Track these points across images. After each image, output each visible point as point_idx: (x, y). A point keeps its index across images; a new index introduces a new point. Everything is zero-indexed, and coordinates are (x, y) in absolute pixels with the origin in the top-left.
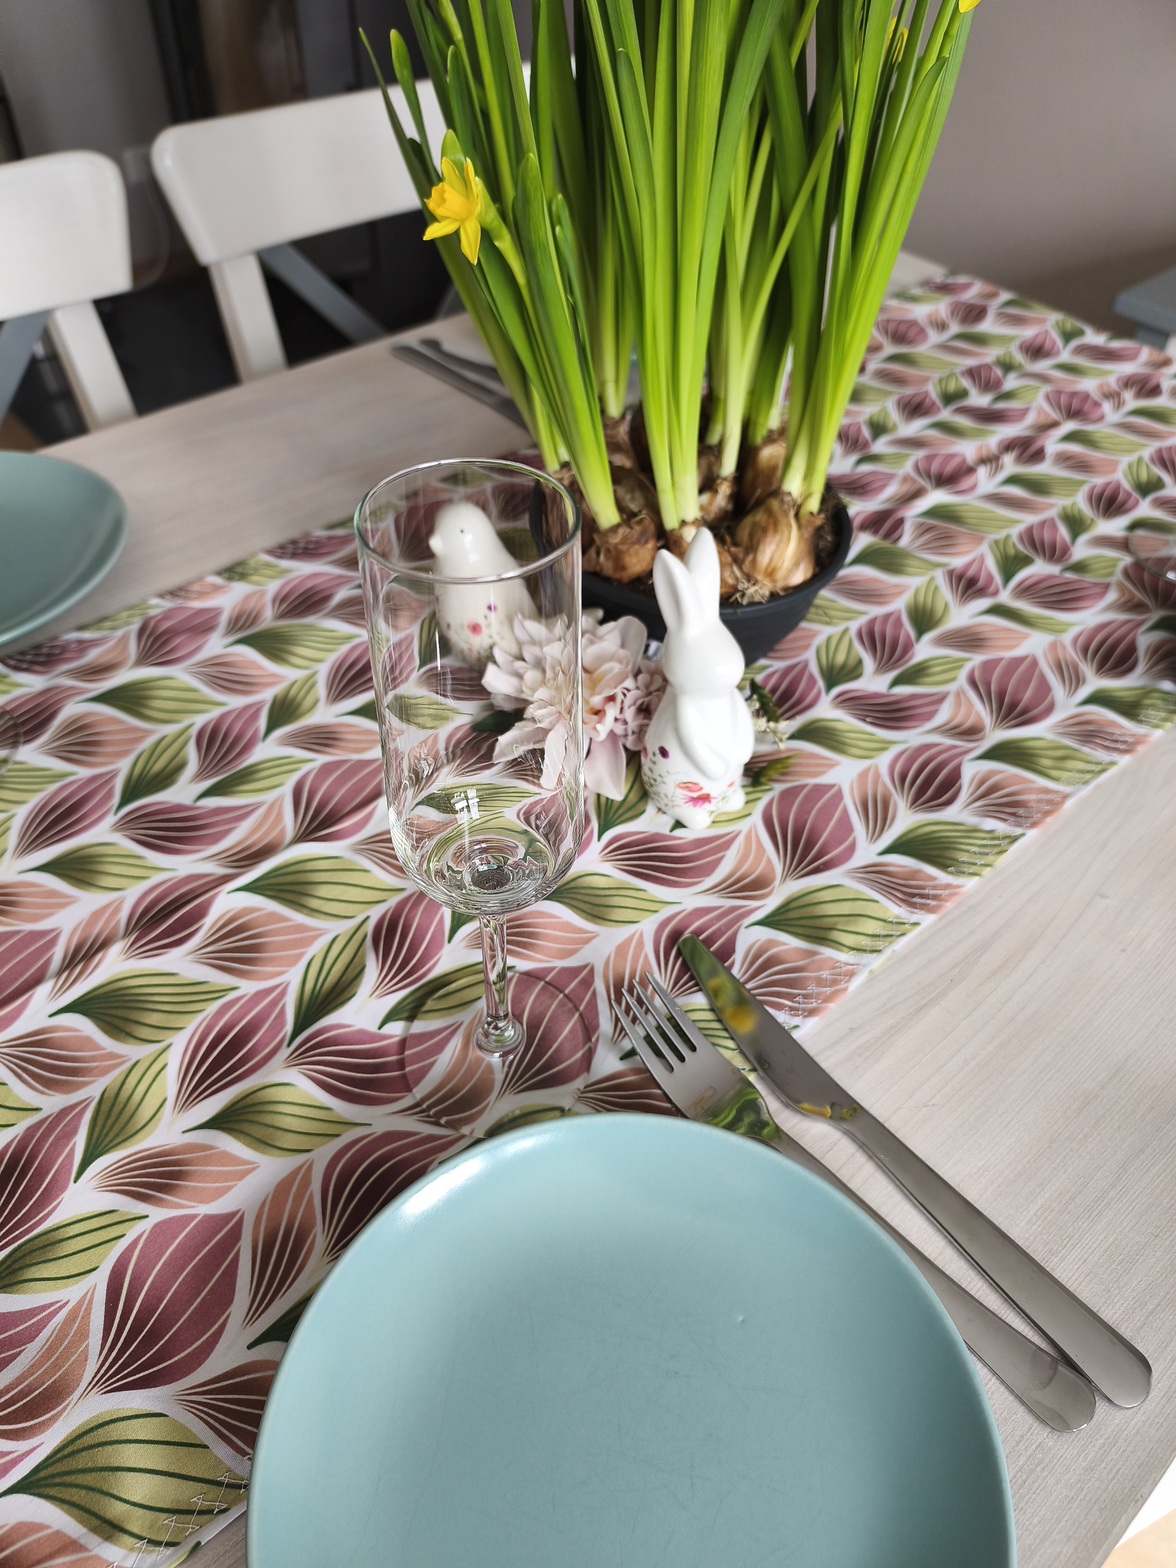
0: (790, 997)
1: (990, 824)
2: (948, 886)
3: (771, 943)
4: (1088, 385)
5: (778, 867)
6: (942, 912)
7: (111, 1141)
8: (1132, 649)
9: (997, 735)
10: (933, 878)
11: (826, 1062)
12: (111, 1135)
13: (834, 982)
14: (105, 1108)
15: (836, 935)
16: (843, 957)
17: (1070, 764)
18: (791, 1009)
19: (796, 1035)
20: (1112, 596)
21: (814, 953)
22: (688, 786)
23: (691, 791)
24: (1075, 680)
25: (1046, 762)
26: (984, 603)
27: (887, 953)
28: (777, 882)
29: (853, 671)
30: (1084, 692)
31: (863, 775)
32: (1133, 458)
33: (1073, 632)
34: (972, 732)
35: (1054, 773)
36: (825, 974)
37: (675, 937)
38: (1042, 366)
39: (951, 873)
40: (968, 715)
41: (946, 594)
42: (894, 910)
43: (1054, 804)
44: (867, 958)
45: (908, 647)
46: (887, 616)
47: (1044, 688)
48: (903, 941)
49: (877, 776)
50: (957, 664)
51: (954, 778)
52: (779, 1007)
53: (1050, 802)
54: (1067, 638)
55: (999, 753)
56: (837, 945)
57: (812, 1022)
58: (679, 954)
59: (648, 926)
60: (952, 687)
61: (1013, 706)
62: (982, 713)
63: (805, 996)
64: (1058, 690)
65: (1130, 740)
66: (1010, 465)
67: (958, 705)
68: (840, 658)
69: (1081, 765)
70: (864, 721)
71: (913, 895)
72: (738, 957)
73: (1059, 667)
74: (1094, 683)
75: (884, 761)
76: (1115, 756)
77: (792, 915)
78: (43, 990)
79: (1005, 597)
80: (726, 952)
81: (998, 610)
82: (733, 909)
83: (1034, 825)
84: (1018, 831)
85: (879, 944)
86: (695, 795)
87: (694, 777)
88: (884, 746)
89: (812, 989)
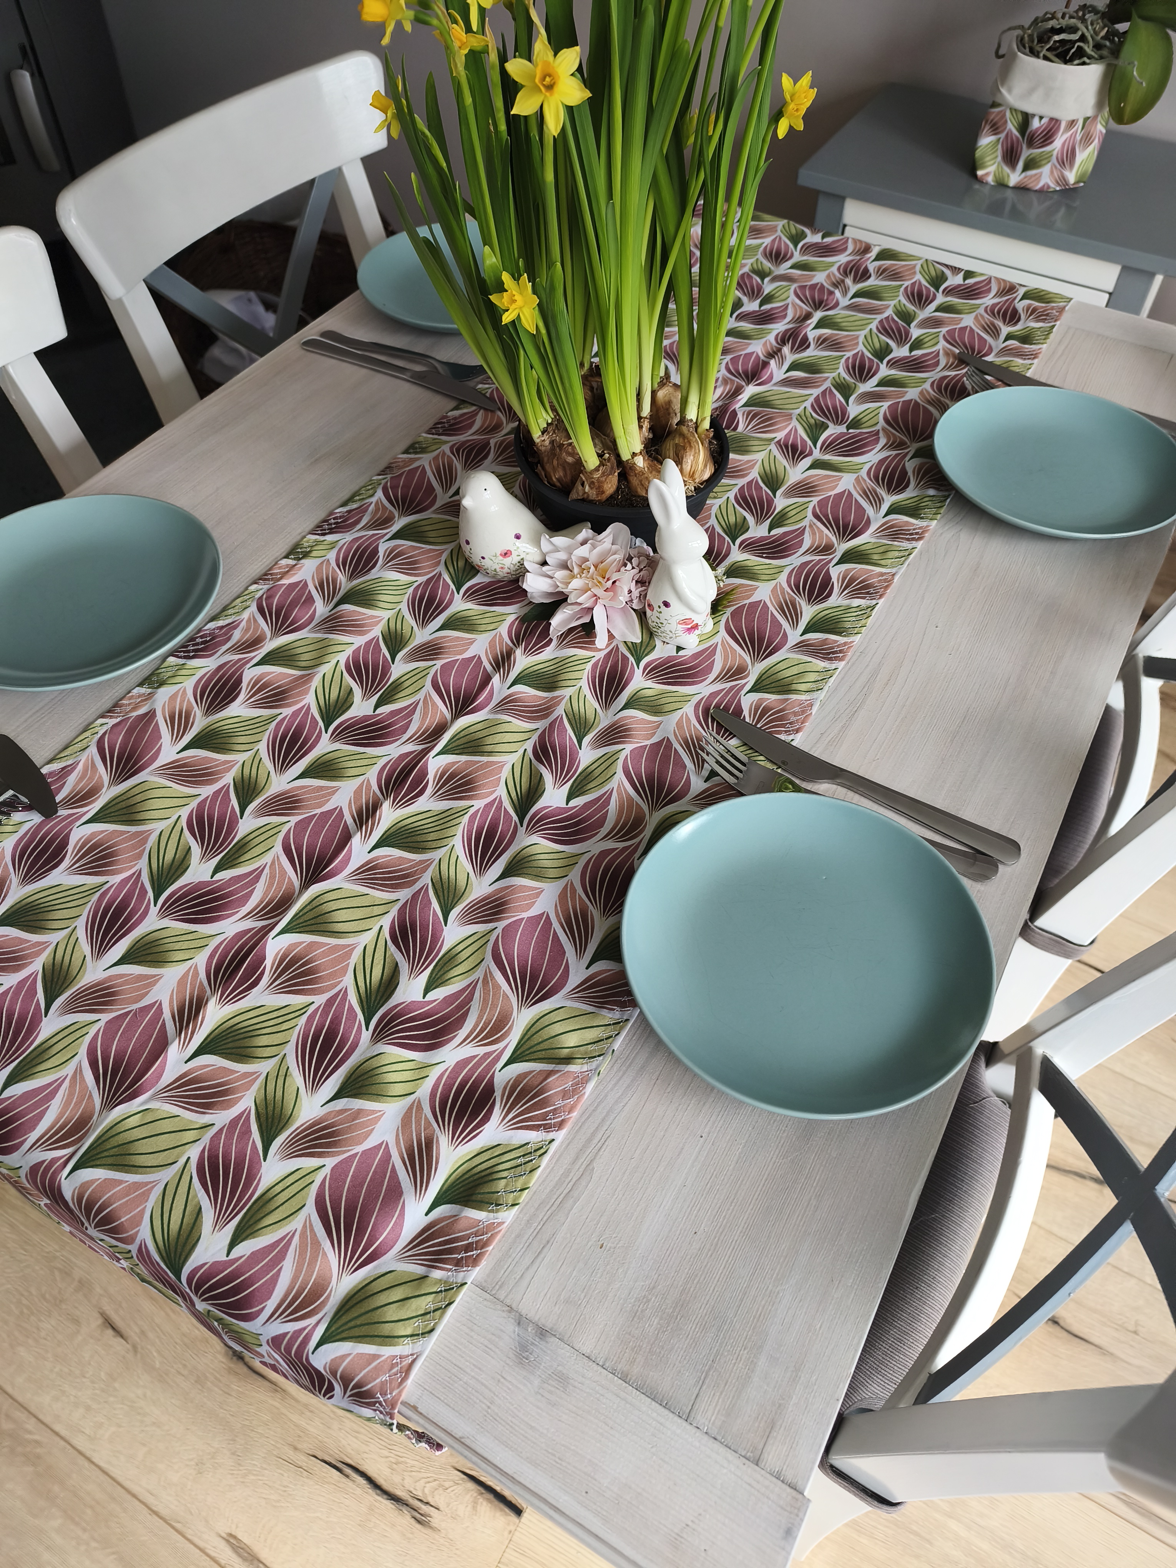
0: (783, 726)
1: (856, 602)
2: (845, 644)
3: (761, 701)
4: (820, 278)
5: (748, 659)
6: (847, 659)
7: (452, 901)
8: (904, 472)
9: (843, 547)
10: (836, 641)
11: (816, 753)
12: (450, 899)
13: (803, 712)
14: (438, 886)
15: (794, 687)
16: (803, 697)
17: (891, 555)
18: (786, 732)
19: (794, 743)
20: (883, 441)
21: (787, 700)
22: (685, 622)
23: (686, 625)
24: (877, 501)
25: (876, 557)
26: (807, 462)
27: (826, 688)
28: (750, 667)
29: (742, 527)
30: (885, 508)
31: (774, 590)
32: (866, 331)
33: (866, 467)
34: (827, 549)
35: (882, 562)
36: (797, 709)
37: (706, 711)
38: (784, 268)
39: (845, 636)
40: (821, 538)
41: (782, 461)
42: (821, 664)
43: (888, 582)
44: (815, 695)
45: (770, 502)
46: (750, 483)
47: (860, 510)
48: (832, 680)
49: (782, 589)
50: (803, 507)
51: (828, 578)
52: (779, 732)
53: (885, 580)
54: (863, 473)
55: (846, 558)
56: (796, 692)
57: (800, 735)
58: (713, 719)
59: (689, 710)
60: (805, 523)
61: (845, 527)
62: (829, 535)
63: (790, 723)
64: (870, 511)
65: (920, 531)
66: (789, 355)
67: (814, 534)
68: (732, 520)
69: (897, 554)
70: (762, 557)
71: (829, 654)
72: (746, 713)
73: (865, 494)
74: (889, 500)
75: (783, 578)
76: (914, 544)
77: (765, 683)
78: (356, 840)
79: (817, 454)
80: (739, 711)
81: (816, 465)
82: (732, 688)
83: (881, 596)
84: (874, 602)
85: (820, 685)
86: (689, 626)
87: (689, 614)
88: (780, 570)
89: (793, 719)
